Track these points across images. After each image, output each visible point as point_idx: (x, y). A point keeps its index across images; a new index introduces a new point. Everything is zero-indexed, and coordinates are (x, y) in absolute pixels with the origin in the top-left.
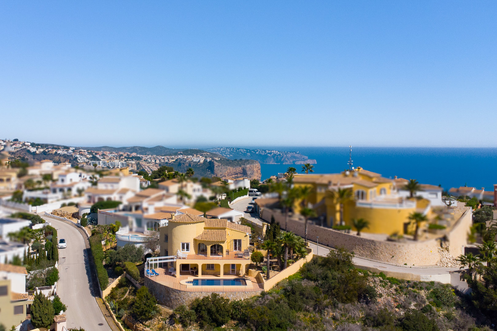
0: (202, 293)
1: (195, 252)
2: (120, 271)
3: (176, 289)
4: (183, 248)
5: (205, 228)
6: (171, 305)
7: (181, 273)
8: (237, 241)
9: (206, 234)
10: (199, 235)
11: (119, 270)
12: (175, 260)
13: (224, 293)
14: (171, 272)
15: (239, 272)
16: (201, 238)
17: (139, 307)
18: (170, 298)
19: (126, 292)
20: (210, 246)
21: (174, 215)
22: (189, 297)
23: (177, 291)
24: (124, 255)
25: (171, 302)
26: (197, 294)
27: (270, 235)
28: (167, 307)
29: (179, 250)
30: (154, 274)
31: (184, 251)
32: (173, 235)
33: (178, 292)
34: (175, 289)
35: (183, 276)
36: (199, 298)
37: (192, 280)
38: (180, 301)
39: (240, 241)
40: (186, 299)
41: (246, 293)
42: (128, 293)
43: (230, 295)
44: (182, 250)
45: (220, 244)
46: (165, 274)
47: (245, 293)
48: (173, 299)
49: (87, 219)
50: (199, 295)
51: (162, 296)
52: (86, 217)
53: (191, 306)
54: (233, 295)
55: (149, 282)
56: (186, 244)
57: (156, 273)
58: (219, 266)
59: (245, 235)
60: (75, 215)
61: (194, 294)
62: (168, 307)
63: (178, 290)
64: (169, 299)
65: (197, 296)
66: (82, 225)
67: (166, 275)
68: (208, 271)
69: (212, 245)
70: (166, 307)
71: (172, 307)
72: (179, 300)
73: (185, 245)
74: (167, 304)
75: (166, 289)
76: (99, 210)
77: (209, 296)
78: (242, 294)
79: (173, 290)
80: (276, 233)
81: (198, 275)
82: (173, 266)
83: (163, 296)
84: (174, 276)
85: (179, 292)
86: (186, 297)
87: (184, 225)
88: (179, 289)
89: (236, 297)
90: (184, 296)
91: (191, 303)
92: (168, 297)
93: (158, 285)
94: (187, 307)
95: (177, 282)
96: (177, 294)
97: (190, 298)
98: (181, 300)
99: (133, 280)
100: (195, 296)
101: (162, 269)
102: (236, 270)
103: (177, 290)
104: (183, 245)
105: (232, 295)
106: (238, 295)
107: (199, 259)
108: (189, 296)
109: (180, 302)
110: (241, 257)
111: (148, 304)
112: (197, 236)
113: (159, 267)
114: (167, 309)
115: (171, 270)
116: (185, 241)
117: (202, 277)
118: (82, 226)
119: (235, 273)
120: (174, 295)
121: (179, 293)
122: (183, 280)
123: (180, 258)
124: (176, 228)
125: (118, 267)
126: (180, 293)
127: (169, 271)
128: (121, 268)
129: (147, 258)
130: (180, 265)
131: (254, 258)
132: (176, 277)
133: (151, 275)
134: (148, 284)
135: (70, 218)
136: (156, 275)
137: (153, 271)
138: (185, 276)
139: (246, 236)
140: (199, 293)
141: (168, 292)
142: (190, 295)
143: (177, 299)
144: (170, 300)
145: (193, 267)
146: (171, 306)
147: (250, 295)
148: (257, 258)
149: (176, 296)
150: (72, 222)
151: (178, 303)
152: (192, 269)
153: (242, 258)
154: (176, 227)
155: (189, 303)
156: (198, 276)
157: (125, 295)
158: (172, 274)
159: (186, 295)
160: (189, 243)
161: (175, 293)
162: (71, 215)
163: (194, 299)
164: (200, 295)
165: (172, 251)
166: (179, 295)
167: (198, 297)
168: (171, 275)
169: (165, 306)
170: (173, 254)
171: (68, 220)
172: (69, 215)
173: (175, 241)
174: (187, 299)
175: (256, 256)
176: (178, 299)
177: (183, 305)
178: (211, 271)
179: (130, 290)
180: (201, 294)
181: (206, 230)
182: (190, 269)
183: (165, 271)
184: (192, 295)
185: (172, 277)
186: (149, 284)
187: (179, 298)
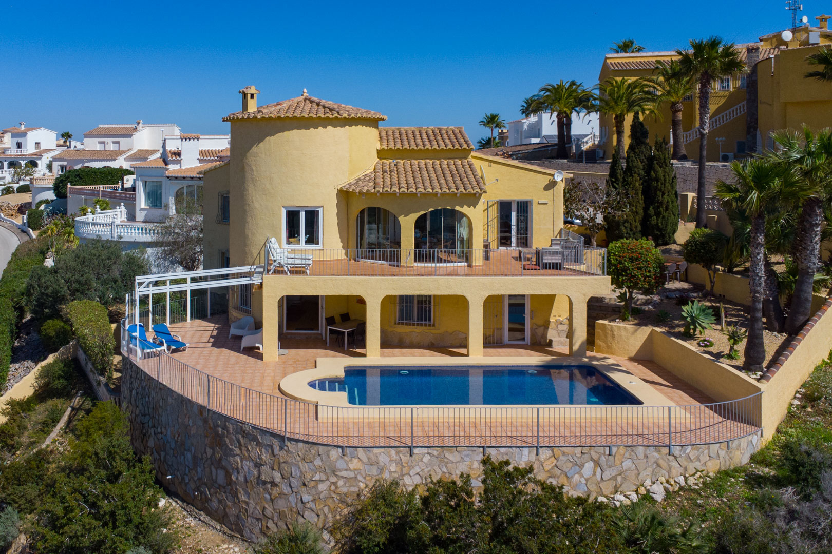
0: (416, 451)
1: (346, 246)
2: (58, 335)
3: (262, 423)
4: (293, 232)
5: (381, 154)
6: (232, 511)
7: (285, 341)
8: (514, 207)
9: (391, 172)
10: (360, 174)
11: (53, 334)
12: (256, 280)
13: (545, 454)
14: (240, 338)
15: (544, 335)
16: (372, 184)
17: (64, 521)
18: (228, 475)
19: (55, 421)
20: (414, 217)
21: (252, 96)
22: (333, 479)
23: (267, 440)
24: (73, 279)
25: (235, 495)
26: (383, 457)
27: (631, 192)
28: (213, 523)
29: (273, 240)
30: (161, 344)
31: (298, 243)
32: (248, 176)
33: (271, 447)
34: (254, 428)
35: (293, 351)
36: (395, 483)
37: (341, 374)
38: (281, 494)
39: (524, 207)
40: (315, 487)
41: (676, 451)
42: (62, 424)
43: (581, 466)
44: (289, 243)
45: (457, 208)
46: (214, 345)
47: (666, 450)
48: (241, 478)
49: (42, 212)
50: (393, 468)
51: (189, 456)
52: (42, 207)
53: (346, 531)
54: (597, 463)
55: (136, 383)
56: (307, 212)
57: (171, 341)
58: (460, 303)
59: (545, 180)
60: (25, 207)
61: (365, 459)
62: (218, 521)
63: (274, 435)
64: (221, 477)
65: (381, 470)
66: (29, 227)
67: (218, 347)
68: (404, 330)
69: (423, 213)
70: (208, 519)
71: (237, 525)
72: (275, 491)
73: (303, 216)
74: (215, 504)
75: (205, 421)
76: (69, 185)
77: (466, 478)
78: (653, 460)
79: (245, 434)
80: (657, 180)
81: (364, 346)
82: (249, 312)
83: (194, 457)
84: (253, 352)
85: (276, 443)
86: (317, 477)
87: (295, 131)
88: (276, 425)
89: (614, 478)
90: (305, 467)
91: (345, 511)
92: (219, 464)
93: (170, 400)
94: (326, 536)
95: (268, 388)
96: (265, 456)
97: (340, 483)
98: (286, 489)
99: (92, 371)
100: (374, 471)
101: (204, 323)
102: (532, 324)
103: (264, 432)
104: (293, 217)
105: (589, 466)
106: (627, 464)
107: (369, 275)
108: (334, 472)
109: (281, 504)
110: (557, 266)
111: (105, 505)
112: (353, 181)
113: (193, 317)
114: (210, 532)
115: (242, 328)
116: (303, 200)
117: (382, 355)
118: (29, 229)
119: (523, 339)
120: (249, 459)
121: (276, 449)
122: (295, 371)
123: (279, 271)
124: (261, 145)
125: (50, 321)
126: (283, 453)
127: (234, 331)
128: (62, 324)
129: (136, 277)
130: (281, 301)
131: (625, 270)
132: (260, 357)
133: (147, 351)
134: (131, 391)
135: (12, 215)
136: (169, 348)
137: (161, 332)
138: (302, 352)
139: (552, 185)
140: (393, 452)
141: (218, 441)
142: (340, 464)
143: (265, 483)
144: (229, 486)
145: (336, 313)
146: (232, 519)
147: (698, 465)
148: (640, 269)
149: (258, 465)
150: (13, 223)
151: (269, 511)
152: (330, 321)
153: (562, 272)
154: (261, 140)
155: (333, 511)
156: (364, 355)
157: (48, 433)
158: (245, 343)
159: (318, 462)
160: (320, 210)
161: (255, 451)
162: (17, 209)
163: (364, 486)
164: (400, 462)
165: (245, 245)
166: (277, 465)
167: (386, 475)
168: (238, 351)
169: (203, 516)
170: (251, 261)
171: (6, 220)
172: (13, 208)
173: (256, 205)
174: (322, 487)
175: (632, 260)
176: (274, 484)
177: (301, 520)
178: (418, 330)
179: (73, 409)
180: (405, 458)
181: (387, 162)
182: (322, 321)
183: (215, 333)
184: (355, 464)
185: (243, 357)
186: (134, 392)
187: (278, 478)
